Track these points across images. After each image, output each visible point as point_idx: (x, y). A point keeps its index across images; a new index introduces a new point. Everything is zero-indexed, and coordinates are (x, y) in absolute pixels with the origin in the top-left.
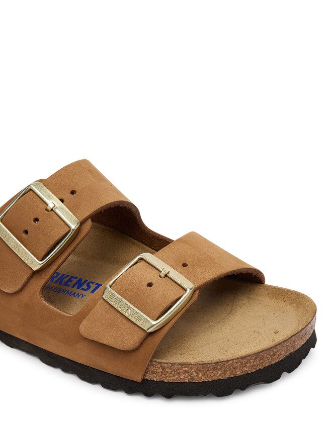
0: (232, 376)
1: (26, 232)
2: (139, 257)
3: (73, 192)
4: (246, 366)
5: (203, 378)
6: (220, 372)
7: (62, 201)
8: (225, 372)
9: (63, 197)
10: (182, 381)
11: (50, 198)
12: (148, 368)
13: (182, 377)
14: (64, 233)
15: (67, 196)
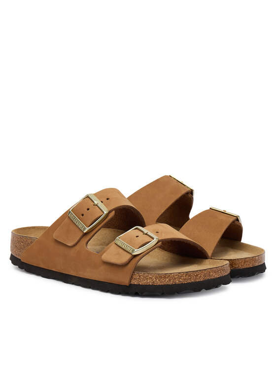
0: (174, 283)
1: (83, 215)
2: (135, 227)
3: (107, 199)
4: (181, 279)
5: (159, 282)
6: (167, 280)
7: (102, 202)
8: (170, 280)
9: (102, 201)
10: (149, 284)
11: (96, 201)
12: (132, 277)
13: (149, 281)
14: (100, 215)
15: (104, 200)
